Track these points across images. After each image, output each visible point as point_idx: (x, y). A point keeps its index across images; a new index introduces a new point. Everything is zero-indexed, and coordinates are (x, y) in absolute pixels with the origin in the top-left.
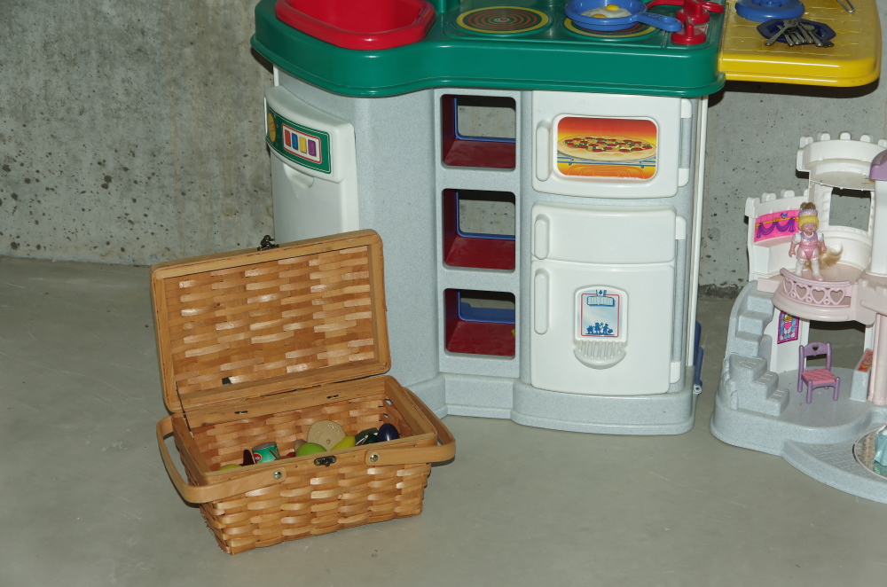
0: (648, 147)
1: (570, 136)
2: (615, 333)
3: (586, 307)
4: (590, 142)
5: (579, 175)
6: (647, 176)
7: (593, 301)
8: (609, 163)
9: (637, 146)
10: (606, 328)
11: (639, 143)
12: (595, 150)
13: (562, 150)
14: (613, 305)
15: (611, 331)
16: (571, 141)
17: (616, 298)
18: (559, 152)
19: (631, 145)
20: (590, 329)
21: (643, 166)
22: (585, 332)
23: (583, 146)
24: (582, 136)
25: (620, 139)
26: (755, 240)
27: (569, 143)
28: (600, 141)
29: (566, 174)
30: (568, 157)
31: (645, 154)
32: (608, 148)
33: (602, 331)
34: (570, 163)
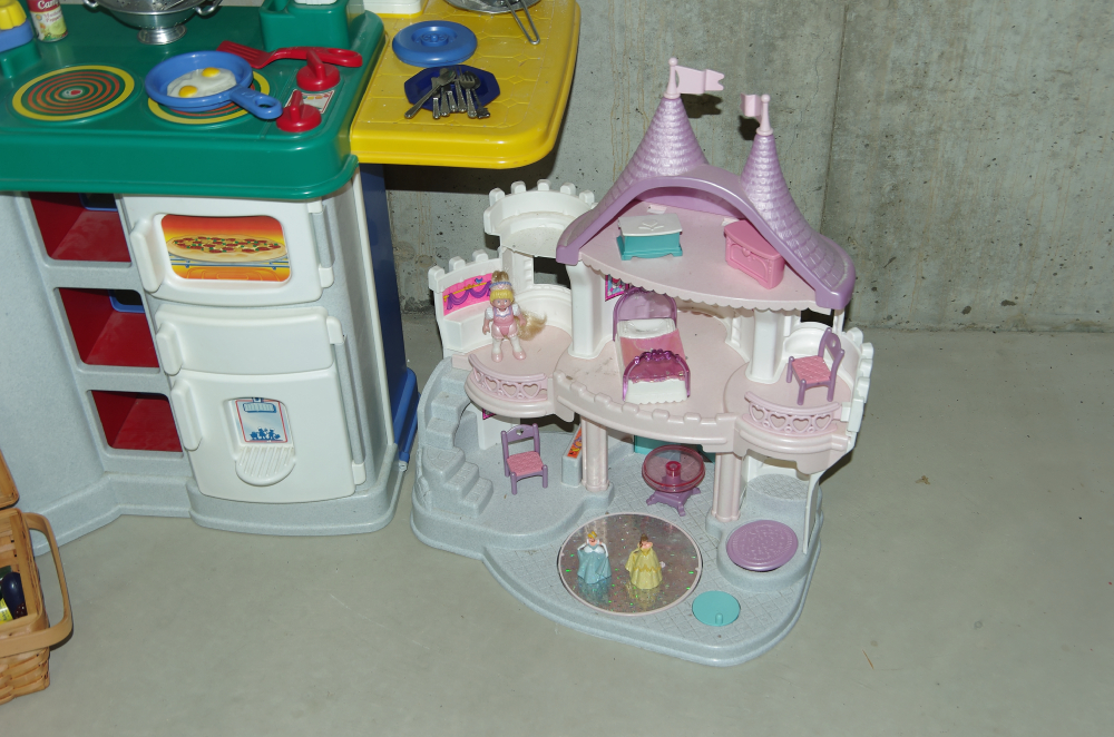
0: (276, 246)
1: (180, 236)
2: (282, 438)
3: (243, 414)
4: (205, 242)
5: (200, 278)
6: (283, 278)
7: (249, 407)
8: (233, 265)
9: (262, 245)
10: (271, 433)
11: (265, 242)
12: (212, 251)
13: (173, 252)
14: (275, 411)
15: (278, 436)
16: (181, 241)
17: (276, 404)
18: (170, 254)
19: (255, 245)
20: (254, 435)
21: (275, 268)
22: (249, 438)
23: (197, 246)
24: (195, 236)
25: (240, 237)
26: (446, 313)
27: (180, 243)
28: (217, 241)
29: (185, 277)
30: (183, 259)
31: (273, 254)
32: (228, 248)
33: (268, 436)
34: (188, 266)
